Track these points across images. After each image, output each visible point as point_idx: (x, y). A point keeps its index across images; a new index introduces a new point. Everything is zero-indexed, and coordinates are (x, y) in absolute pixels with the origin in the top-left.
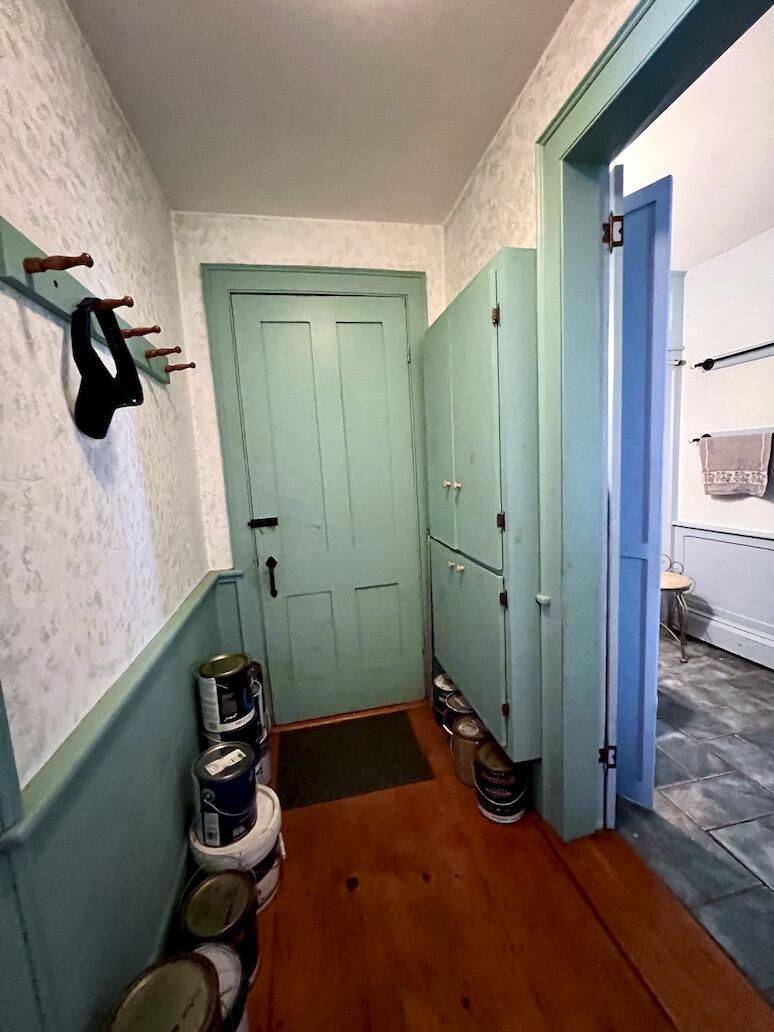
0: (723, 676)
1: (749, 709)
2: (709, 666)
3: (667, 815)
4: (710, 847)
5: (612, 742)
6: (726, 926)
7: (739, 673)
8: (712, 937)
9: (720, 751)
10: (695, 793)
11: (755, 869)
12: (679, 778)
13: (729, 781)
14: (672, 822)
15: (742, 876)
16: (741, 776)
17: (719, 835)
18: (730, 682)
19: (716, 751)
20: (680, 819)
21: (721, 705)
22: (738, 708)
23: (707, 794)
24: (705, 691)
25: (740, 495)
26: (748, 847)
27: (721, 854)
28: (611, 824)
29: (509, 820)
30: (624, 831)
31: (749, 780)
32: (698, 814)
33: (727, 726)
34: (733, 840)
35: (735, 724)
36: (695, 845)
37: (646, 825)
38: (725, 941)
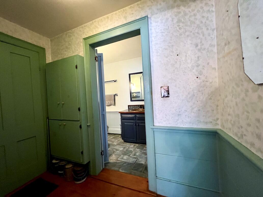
0: (112, 137)
1: (117, 141)
2: (109, 137)
3: (111, 161)
4: (118, 161)
5: (103, 150)
6: (122, 170)
7: (114, 136)
8: (122, 172)
9: (115, 148)
10: (114, 156)
11: (123, 161)
12: (111, 155)
13: (117, 152)
14: (112, 161)
15: (122, 162)
16: (118, 150)
17: (119, 159)
18: (113, 138)
19: (114, 149)
20: (113, 161)
21: (113, 142)
22: (115, 141)
23: (115, 155)
24: (110, 141)
25: (110, 105)
26: (122, 158)
27: (119, 161)
28: (104, 167)
29: (84, 180)
30: (106, 167)
31: (120, 150)
32: (115, 158)
33: (115, 144)
34: (120, 159)
35: (116, 144)
36: (116, 163)
37: (109, 165)
38: (123, 171)
